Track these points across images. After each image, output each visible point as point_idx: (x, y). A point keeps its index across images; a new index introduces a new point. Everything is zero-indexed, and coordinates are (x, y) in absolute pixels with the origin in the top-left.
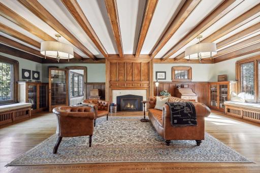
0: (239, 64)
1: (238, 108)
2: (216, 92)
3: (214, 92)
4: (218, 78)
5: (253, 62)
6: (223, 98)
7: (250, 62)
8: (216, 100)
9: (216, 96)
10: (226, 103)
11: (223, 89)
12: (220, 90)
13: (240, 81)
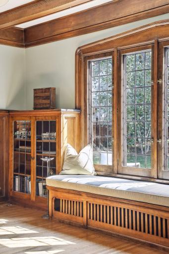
0: (84, 57)
1: (79, 193)
2: (29, 144)
3: (22, 143)
4: (35, 97)
5: (111, 53)
6: (45, 163)
7: (105, 55)
8: (29, 172)
9: (29, 158)
10: (51, 180)
11: (45, 135)
12: (39, 138)
13: (85, 110)
